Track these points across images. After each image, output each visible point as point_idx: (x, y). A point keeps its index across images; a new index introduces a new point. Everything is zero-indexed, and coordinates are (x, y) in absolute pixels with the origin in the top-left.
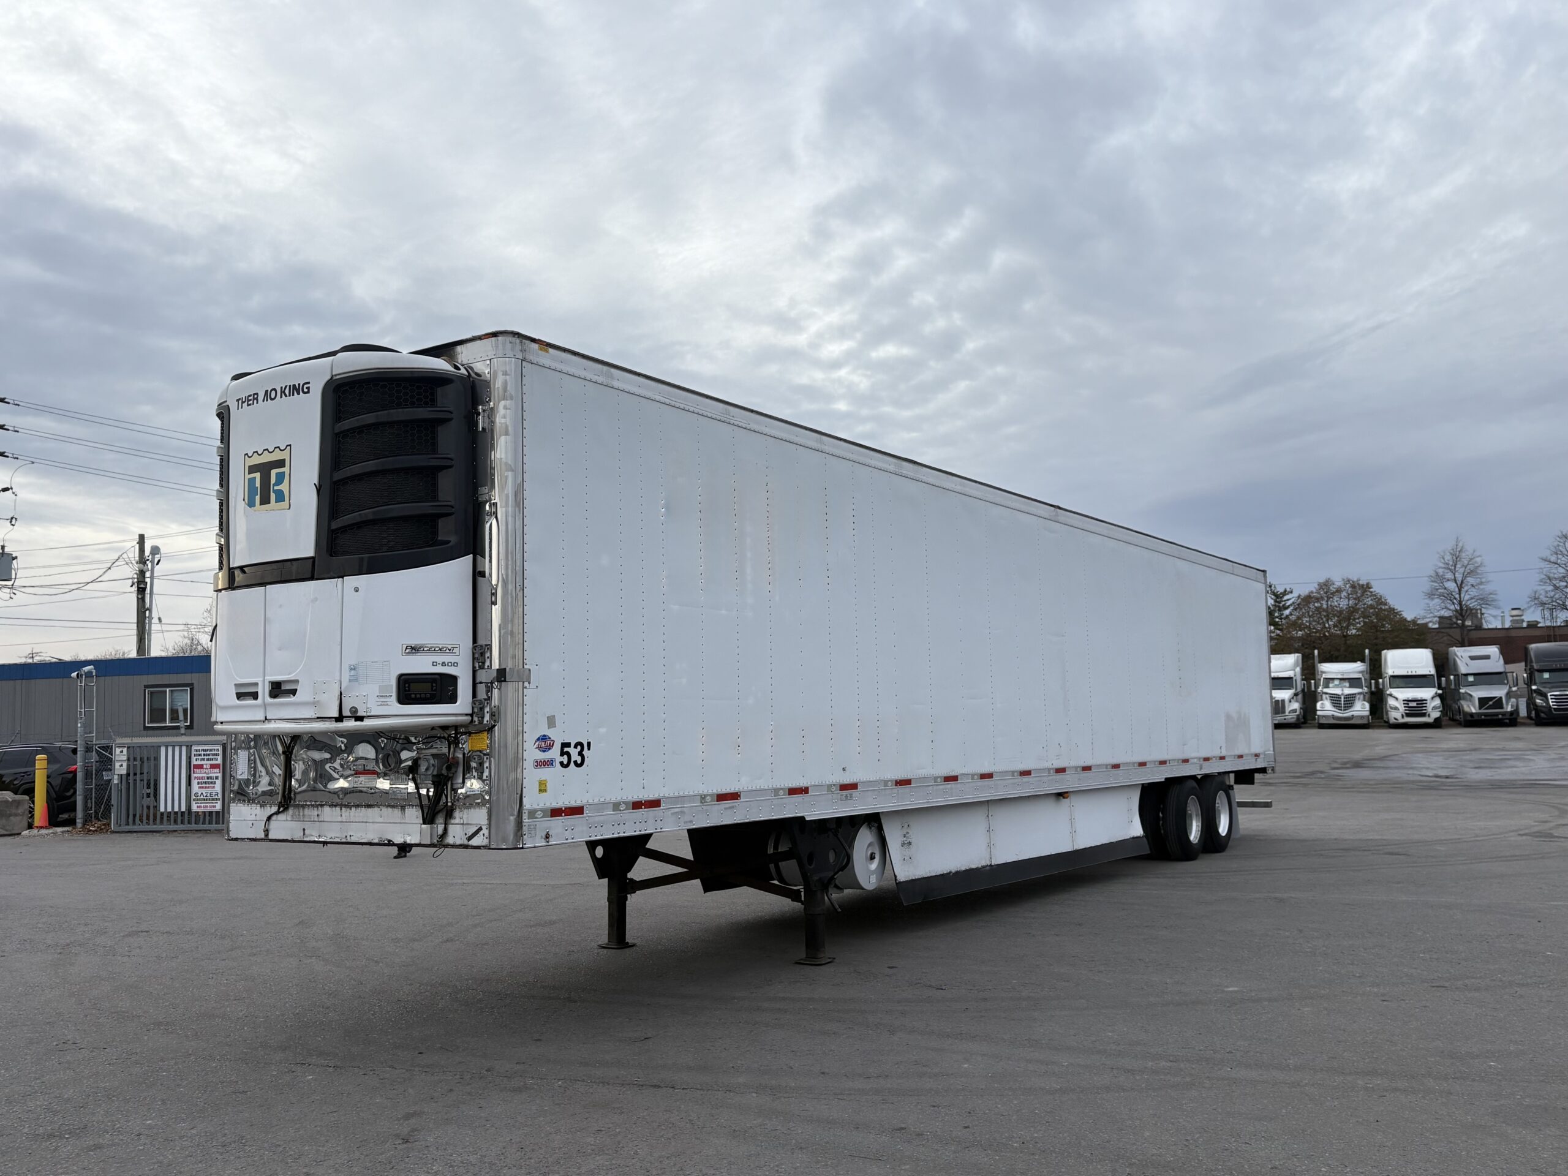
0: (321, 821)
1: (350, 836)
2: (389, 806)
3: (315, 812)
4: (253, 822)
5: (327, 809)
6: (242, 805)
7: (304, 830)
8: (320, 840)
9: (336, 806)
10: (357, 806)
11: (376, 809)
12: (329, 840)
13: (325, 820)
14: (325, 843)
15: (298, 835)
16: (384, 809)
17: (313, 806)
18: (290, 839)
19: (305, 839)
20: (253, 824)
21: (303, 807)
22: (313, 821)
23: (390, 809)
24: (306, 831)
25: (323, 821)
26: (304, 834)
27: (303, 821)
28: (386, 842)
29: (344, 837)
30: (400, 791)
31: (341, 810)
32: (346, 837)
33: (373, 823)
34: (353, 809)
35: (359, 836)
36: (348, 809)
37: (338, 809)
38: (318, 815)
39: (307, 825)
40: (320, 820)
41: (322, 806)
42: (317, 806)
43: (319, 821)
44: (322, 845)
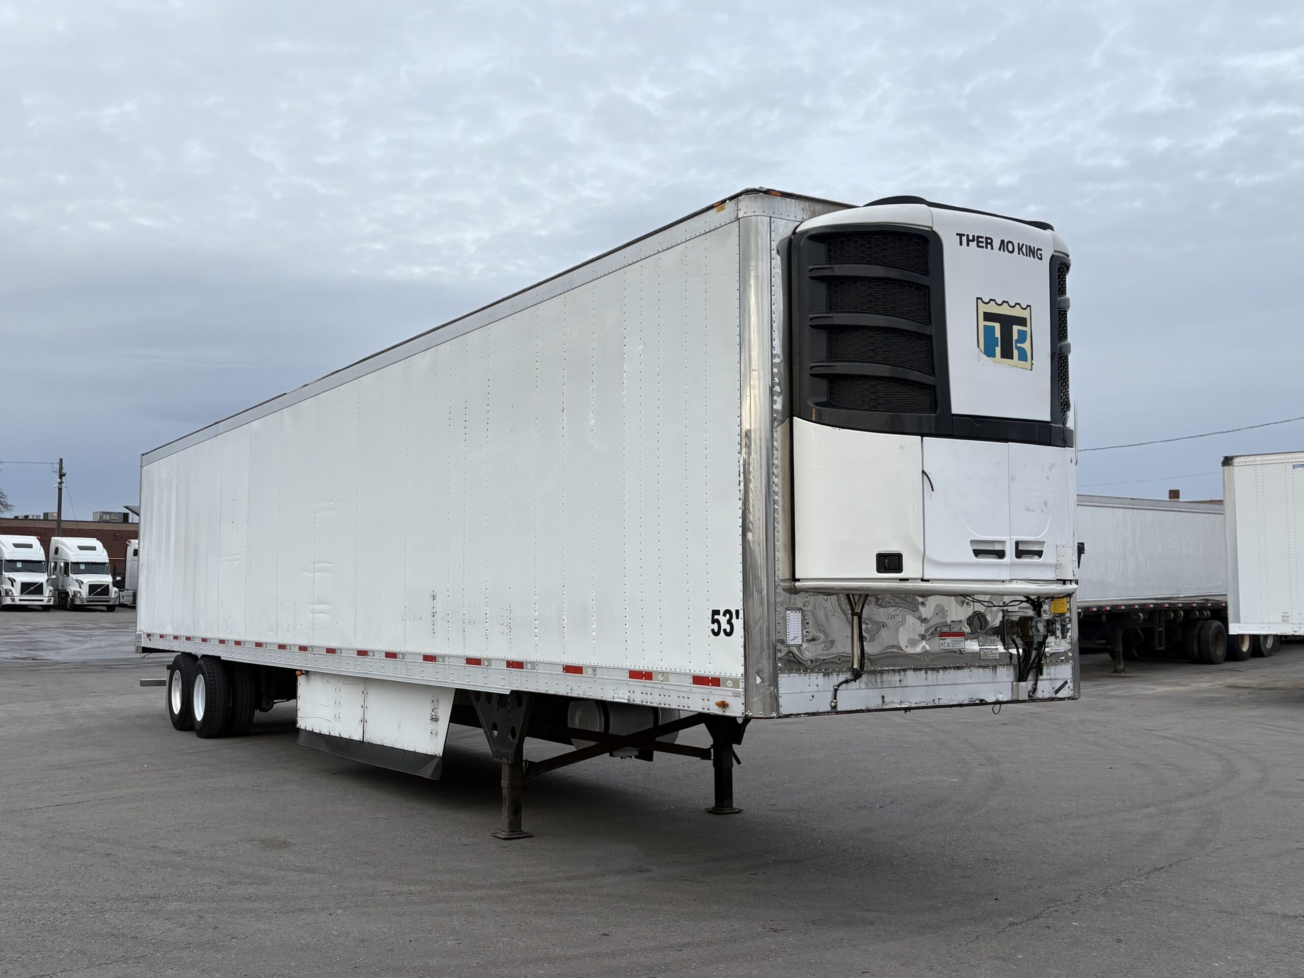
0: (904, 687)
1: (939, 699)
2: (980, 666)
3: (897, 677)
4: (813, 694)
5: (910, 673)
6: (796, 675)
7: (883, 697)
8: (903, 706)
9: (920, 669)
10: (945, 668)
11: (966, 671)
12: (914, 706)
13: (908, 685)
14: (907, 709)
15: (876, 703)
16: (974, 670)
17: (894, 671)
18: (864, 708)
19: (885, 707)
20: (813, 697)
21: (882, 672)
22: (894, 687)
23: (981, 670)
24: (885, 699)
25: (907, 686)
26: (883, 702)
27: (882, 688)
28: (978, 702)
29: (931, 701)
30: (991, 652)
31: (926, 673)
32: (934, 700)
33: (963, 684)
34: (941, 672)
35: (949, 699)
36: (935, 672)
37: (923, 672)
38: (900, 681)
39: (886, 692)
40: (903, 685)
41: (905, 670)
42: (899, 671)
43: (902, 687)
44: (904, 711)
